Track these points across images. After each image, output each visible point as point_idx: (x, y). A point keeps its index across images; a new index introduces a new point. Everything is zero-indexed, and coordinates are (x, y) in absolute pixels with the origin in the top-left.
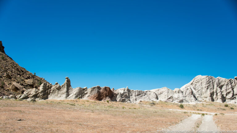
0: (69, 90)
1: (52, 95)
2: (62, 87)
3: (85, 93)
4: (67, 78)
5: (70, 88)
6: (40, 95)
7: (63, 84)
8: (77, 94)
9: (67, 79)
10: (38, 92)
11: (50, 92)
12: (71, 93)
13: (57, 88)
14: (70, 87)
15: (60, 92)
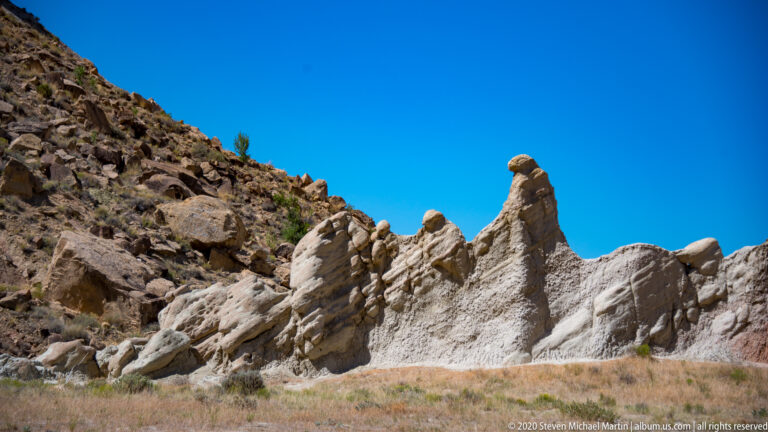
0: (550, 277)
1: (404, 330)
2: (483, 252)
3: (705, 292)
4: (527, 168)
5: (552, 258)
6: (301, 331)
7: (491, 227)
8: (623, 311)
9: (519, 179)
10: (282, 305)
11: (381, 303)
12: (569, 298)
13: (438, 265)
14: (559, 249)
15: (464, 298)
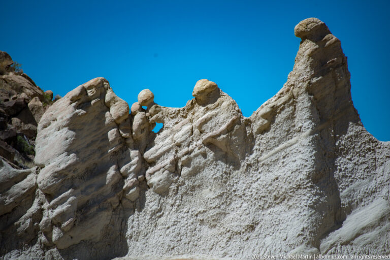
0: (341, 161)
2: (264, 130)
4: (318, 34)
5: (343, 139)
6: (49, 215)
11: (143, 185)
12: (363, 186)
14: (352, 130)
15: (241, 181)
